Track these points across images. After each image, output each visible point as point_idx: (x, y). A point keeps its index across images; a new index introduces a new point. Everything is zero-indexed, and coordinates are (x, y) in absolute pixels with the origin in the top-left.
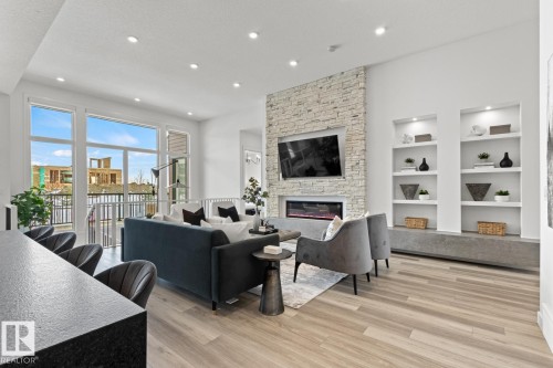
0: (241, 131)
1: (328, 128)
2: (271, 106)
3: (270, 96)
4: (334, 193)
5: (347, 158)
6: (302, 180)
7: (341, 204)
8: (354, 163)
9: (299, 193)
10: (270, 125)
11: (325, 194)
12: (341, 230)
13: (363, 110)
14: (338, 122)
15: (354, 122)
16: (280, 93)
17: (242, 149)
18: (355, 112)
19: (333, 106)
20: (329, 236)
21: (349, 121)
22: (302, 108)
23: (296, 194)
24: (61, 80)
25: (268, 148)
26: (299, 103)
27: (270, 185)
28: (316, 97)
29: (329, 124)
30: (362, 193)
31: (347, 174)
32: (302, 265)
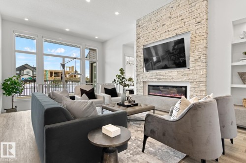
0: (123, 45)
1: (177, 35)
2: (139, 26)
3: (139, 20)
4: (180, 80)
5: (192, 54)
6: (158, 71)
7: (186, 87)
8: (197, 58)
9: (156, 80)
10: (138, 38)
11: (174, 80)
12: (188, 111)
13: (205, 17)
14: (185, 30)
15: (197, 27)
16: (144, 17)
17: (124, 56)
18: (198, 20)
19: (181, 18)
20: (176, 115)
21: (193, 27)
22: (159, 24)
23: (154, 80)
24: (26, 19)
25: (137, 52)
26: (157, 21)
27: (138, 75)
28: (168, 15)
29: (178, 31)
30: (203, 80)
31: (191, 65)
32: (149, 139)
